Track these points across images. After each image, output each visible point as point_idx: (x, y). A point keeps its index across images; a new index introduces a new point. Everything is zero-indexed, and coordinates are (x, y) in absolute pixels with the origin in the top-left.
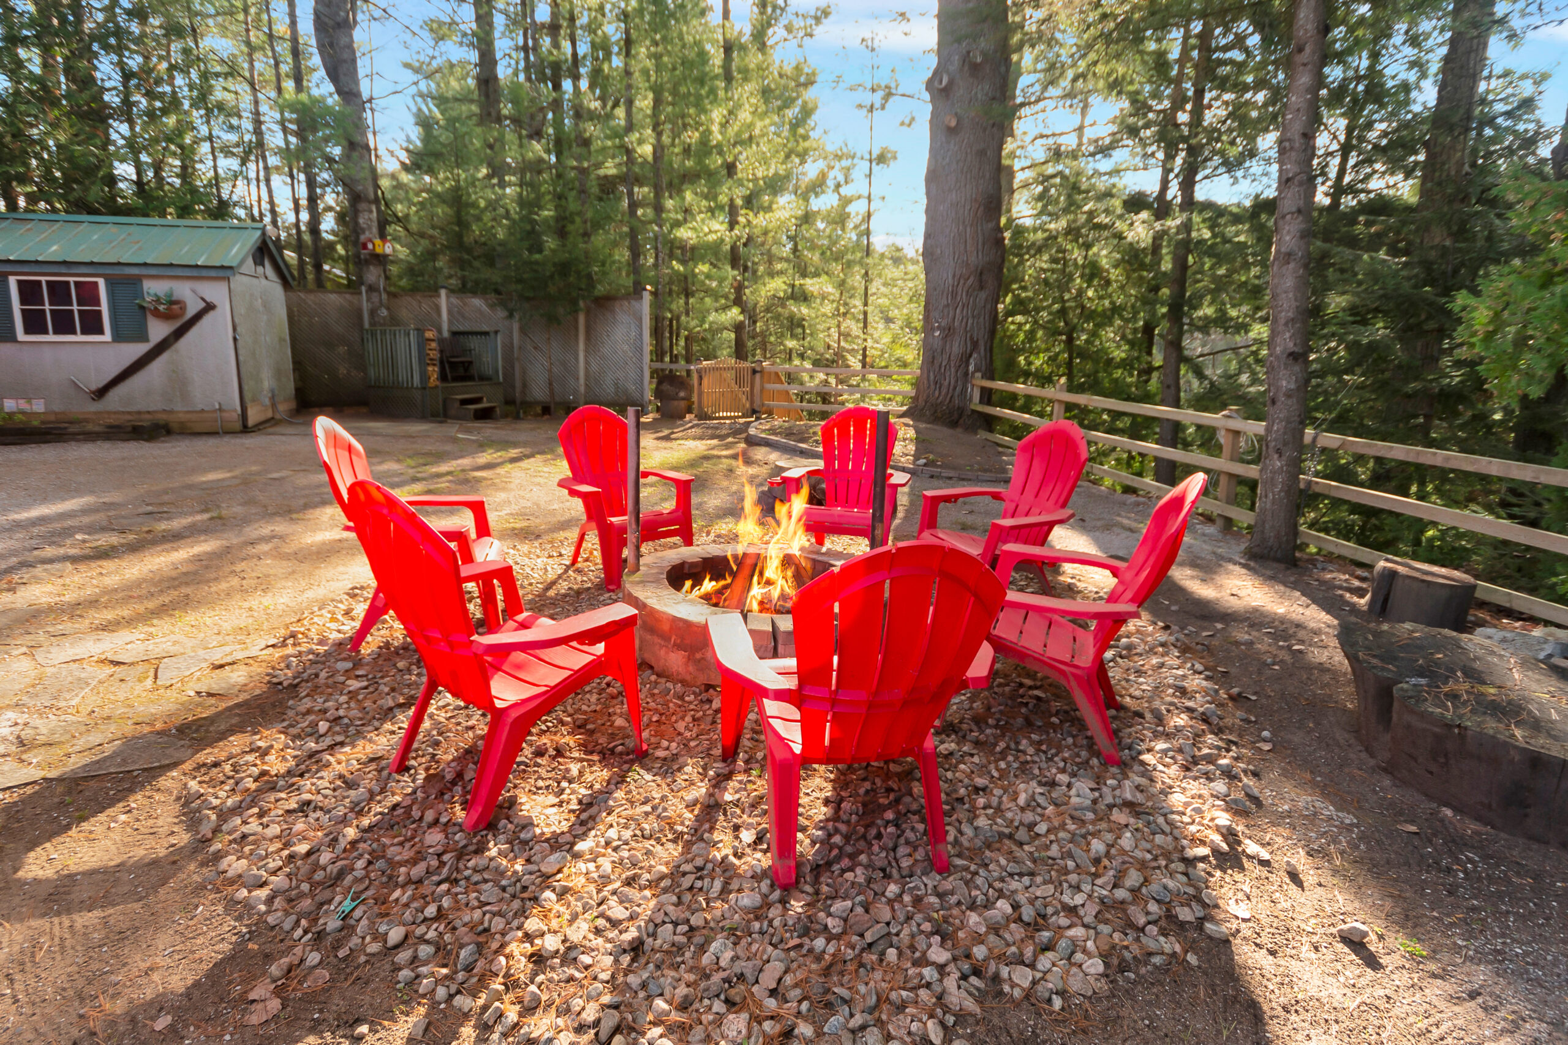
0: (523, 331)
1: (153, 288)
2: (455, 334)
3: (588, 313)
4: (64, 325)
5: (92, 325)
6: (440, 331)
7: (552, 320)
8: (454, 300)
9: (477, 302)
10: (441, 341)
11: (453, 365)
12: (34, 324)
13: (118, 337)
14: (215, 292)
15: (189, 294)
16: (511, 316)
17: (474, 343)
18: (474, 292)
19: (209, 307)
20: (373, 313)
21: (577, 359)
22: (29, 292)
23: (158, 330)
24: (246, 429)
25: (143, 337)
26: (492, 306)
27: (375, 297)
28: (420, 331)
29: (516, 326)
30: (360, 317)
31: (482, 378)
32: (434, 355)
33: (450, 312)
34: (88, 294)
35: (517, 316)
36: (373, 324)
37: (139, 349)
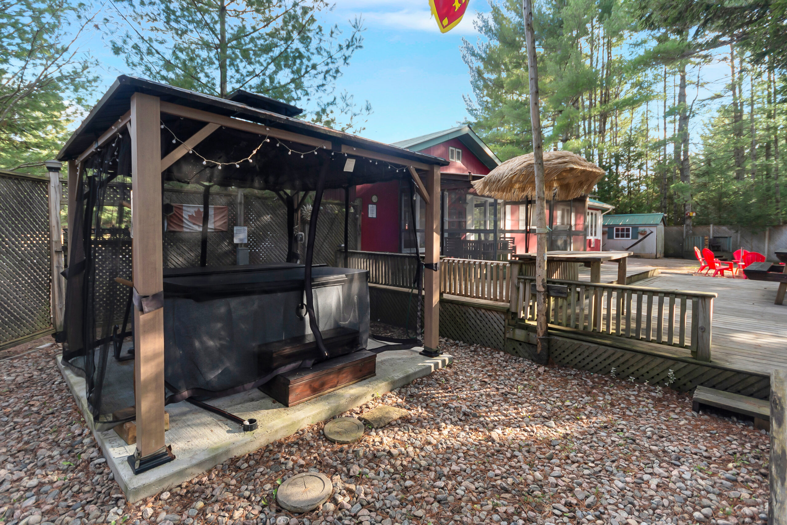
0: (742, 236)
1: (641, 229)
2: (715, 238)
3: (770, 230)
4: (622, 236)
5: (628, 236)
6: (709, 236)
7: (754, 233)
8: (715, 227)
9: (724, 228)
10: (710, 240)
11: (713, 247)
12: (617, 236)
13: (632, 238)
14: (653, 229)
15: (648, 230)
16: (737, 232)
17: (721, 240)
18: (723, 225)
19: (652, 232)
20: (687, 232)
21: (764, 246)
22: (617, 230)
23: (640, 237)
24: (656, 258)
25: (637, 238)
26: (730, 229)
27: (688, 228)
28: (703, 237)
29: (739, 235)
30: (683, 233)
31: (724, 251)
32: (707, 243)
33: (713, 231)
34: (628, 230)
35: (739, 232)
36: (687, 235)
37: (636, 241)
